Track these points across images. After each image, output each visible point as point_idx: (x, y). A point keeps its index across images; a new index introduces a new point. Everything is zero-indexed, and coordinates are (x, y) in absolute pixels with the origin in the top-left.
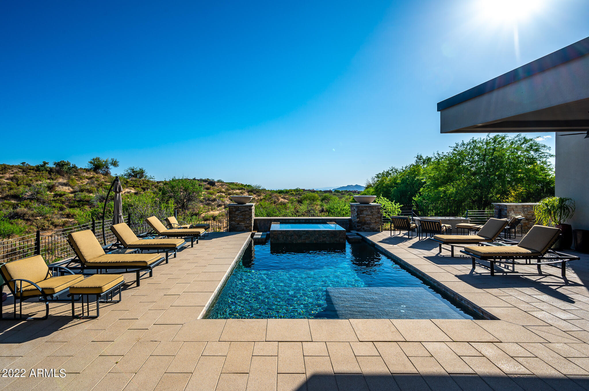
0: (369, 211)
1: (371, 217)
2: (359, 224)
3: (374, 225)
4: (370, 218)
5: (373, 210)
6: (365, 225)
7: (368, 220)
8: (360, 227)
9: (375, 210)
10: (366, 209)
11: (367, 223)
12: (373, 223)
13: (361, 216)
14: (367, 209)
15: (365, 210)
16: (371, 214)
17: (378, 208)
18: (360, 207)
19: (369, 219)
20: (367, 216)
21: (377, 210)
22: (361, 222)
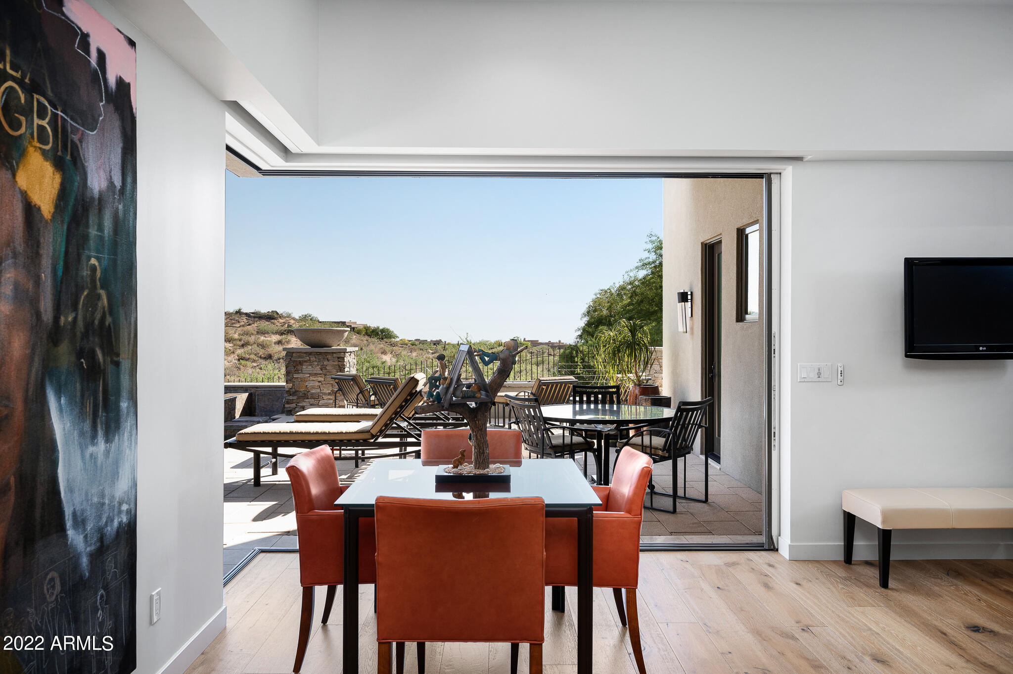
0: (316, 363)
1: (320, 379)
2: (291, 398)
3: (329, 399)
4: (319, 382)
5: (325, 363)
6: (307, 400)
7: (313, 387)
8: (294, 405)
9: (331, 363)
10: (310, 360)
11: (312, 394)
12: (325, 394)
13: (296, 376)
14: (313, 359)
15: (306, 362)
16: (321, 372)
17: (338, 358)
18: (294, 355)
19: (317, 384)
20: (311, 377)
21: (336, 363)
22: (296, 391)
